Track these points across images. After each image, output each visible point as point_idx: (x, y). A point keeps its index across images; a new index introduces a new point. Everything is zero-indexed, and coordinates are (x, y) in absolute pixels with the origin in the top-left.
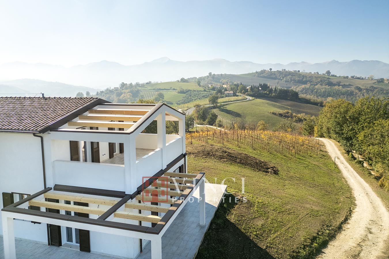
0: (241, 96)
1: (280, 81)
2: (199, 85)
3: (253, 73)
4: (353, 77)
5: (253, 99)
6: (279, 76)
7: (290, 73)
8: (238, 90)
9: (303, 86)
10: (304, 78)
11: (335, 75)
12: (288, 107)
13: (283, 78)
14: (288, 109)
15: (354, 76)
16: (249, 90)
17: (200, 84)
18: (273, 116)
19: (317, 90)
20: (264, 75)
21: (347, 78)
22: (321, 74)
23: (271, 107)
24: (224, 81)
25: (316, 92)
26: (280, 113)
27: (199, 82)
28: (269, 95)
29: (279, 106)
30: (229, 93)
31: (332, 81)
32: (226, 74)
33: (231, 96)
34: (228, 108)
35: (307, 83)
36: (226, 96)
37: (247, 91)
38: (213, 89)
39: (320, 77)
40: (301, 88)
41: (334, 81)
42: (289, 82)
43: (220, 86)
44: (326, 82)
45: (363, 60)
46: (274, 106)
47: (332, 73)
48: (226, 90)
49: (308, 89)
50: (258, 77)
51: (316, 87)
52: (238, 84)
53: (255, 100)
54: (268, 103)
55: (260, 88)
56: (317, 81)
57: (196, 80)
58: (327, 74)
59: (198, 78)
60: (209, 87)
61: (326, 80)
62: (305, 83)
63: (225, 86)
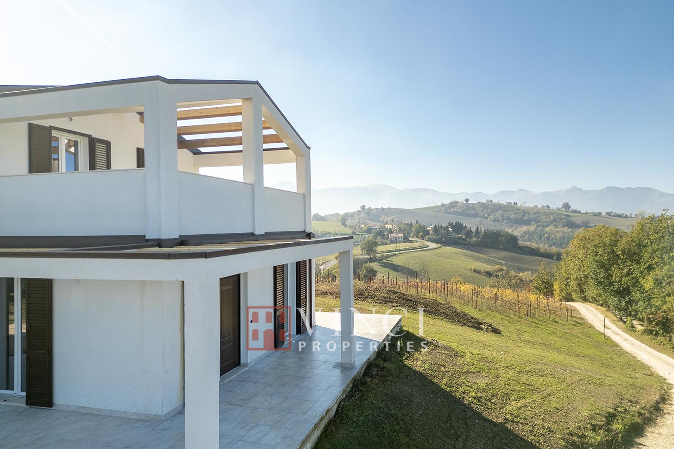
0: (418, 243)
1: (484, 219)
2: (344, 224)
3: (436, 207)
4: (609, 214)
5: (440, 248)
6: (483, 211)
7: (500, 207)
8: (412, 232)
9: (525, 228)
10: (524, 214)
11: (578, 209)
12: (501, 261)
13: (489, 214)
14: (501, 264)
15: (612, 212)
16: (431, 232)
17: (346, 223)
18: (476, 275)
19: (549, 234)
20: (455, 209)
21: (600, 216)
22: (555, 209)
23: (470, 260)
24: (388, 219)
25: (548, 239)
26: (487, 270)
27: (344, 219)
28: (466, 240)
29: (485, 259)
30: (396, 238)
31: (573, 219)
32: (390, 209)
33: (400, 242)
34: (396, 261)
35: (530, 224)
36: (392, 242)
37: (427, 233)
38: (369, 231)
39: (551, 213)
40: (520, 232)
41: (578, 220)
42: (499, 221)
43: (381, 226)
44: (563, 221)
45: (624, 187)
46: (477, 259)
47: (573, 207)
48: (391, 232)
49: (533, 233)
50: (446, 212)
51: (547, 229)
52: (411, 223)
53: (442, 248)
54: (465, 255)
55: (450, 229)
56: (547, 220)
57: (340, 218)
58: (563, 209)
59: (342, 214)
60: (361, 228)
61: (564, 218)
62: (528, 223)
63: (389, 226)
